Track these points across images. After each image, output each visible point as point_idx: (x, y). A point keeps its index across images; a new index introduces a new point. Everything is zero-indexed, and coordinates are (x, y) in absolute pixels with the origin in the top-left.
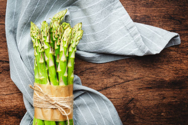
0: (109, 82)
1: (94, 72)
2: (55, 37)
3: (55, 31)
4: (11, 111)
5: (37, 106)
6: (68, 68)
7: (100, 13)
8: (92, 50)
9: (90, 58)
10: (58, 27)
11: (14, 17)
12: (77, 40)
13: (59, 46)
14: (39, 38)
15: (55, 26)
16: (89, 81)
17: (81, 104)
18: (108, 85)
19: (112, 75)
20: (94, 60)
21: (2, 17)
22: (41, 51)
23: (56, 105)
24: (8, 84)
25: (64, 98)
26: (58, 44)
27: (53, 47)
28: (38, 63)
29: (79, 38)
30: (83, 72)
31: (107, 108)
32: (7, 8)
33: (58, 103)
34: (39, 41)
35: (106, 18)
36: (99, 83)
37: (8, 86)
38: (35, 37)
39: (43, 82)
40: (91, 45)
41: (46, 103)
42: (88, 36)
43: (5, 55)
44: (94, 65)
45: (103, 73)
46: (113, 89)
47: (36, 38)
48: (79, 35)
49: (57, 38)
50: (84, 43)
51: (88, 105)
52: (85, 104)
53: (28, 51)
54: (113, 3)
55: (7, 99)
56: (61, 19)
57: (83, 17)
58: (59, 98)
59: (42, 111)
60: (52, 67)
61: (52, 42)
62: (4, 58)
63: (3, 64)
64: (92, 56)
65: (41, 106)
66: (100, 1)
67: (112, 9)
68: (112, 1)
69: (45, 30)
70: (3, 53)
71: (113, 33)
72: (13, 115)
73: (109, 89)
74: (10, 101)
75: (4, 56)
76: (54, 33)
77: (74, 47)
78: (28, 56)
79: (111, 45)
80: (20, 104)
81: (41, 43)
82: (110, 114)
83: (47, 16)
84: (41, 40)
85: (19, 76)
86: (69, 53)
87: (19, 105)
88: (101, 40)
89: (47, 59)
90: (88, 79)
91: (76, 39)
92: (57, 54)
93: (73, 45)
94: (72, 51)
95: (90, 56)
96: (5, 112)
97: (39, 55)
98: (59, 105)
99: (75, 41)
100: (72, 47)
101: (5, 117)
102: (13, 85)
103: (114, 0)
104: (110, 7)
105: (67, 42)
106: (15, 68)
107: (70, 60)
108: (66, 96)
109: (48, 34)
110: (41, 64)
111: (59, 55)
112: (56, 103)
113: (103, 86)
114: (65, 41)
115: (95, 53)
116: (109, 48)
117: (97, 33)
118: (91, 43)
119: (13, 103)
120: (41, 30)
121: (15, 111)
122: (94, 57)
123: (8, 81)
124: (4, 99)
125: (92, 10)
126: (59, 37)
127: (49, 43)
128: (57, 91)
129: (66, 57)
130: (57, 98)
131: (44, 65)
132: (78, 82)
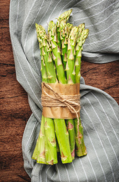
0: (111, 81)
1: (97, 72)
2: (63, 36)
3: (62, 30)
4: (16, 114)
5: (47, 105)
6: (75, 67)
7: (103, 13)
8: (95, 50)
9: (93, 58)
10: (65, 26)
11: (17, 20)
12: (84, 39)
13: (67, 45)
14: (46, 38)
15: (62, 25)
16: (92, 82)
17: (85, 104)
18: (111, 85)
19: (114, 74)
20: (97, 60)
21: (5, 20)
22: (49, 51)
23: (65, 103)
24: (13, 87)
25: (73, 96)
26: (65, 43)
27: (60, 47)
28: (46, 62)
29: (85, 37)
30: (86, 72)
31: (111, 106)
32: (10, 11)
33: (67, 101)
34: (46, 41)
35: (108, 17)
36: (102, 83)
37: (13, 89)
38: (42, 37)
39: (52, 81)
40: (94, 45)
41: (56, 101)
42: (90, 36)
43: (9, 58)
44: (97, 66)
45: (106, 73)
46: (116, 89)
47: (44, 37)
48: (85, 33)
49: (64, 38)
50: (87, 44)
51: (92, 105)
52: (90, 104)
53: (34, 52)
54: (114, 3)
55: (13, 102)
56: (66, 18)
57: (85, 18)
58: (68, 96)
59: (52, 110)
60: (61, 65)
61: (59, 42)
62: (8, 61)
63: (7, 67)
64: (95, 57)
65: (50, 104)
66: (102, 1)
67: (113, 9)
68: (113, 1)
69: (52, 30)
70: (7, 56)
71: (115, 33)
72: (19, 118)
73: (111, 88)
74: (15, 104)
75: (8, 60)
76: (61, 33)
77: (80, 46)
78: (35, 57)
79: (114, 44)
80: (25, 106)
81: (48, 43)
82: (114, 112)
83: (49, 18)
84: (48, 41)
85: (25, 77)
86: (76, 51)
87: (24, 108)
88: (105, 40)
89: (55, 58)
90: (91, 79)
91: (82, 38)
92: (65, 53)
93: (80, 44)
94: (79, 50)
95: (93, 57)
96: (11, 115)
97: (47, 55)
98: (69, 103)
99: (82, 39)
100: (79, 46)
101: (11, 120)
102: (17, 88)
103: (115, 1)
104: (111, 7)
105: (74, 41)
106: (21, 70)
107: (77, 59)
108: (75, 94)
109: (56, 33)
110: (50, 63)
111: (66, 54)
112: (65, 101)
113: (106, 86)
114: (73, 40)
115: (98, 53)
116: (113, 47)
117: (100, 33)
118: (94, 43)
119: (18, 105)
120: (49, 30)
121: (20, 114)
122: (97, 57)
123: (13, 84)
124: (10, 102)
125: (96, 10)
126: (66, 36)
127: (57, 43)
128: (66, 89)
129: (74, 55)
130: (66, 96)
131: (52, 64)
132: (82, 83)
